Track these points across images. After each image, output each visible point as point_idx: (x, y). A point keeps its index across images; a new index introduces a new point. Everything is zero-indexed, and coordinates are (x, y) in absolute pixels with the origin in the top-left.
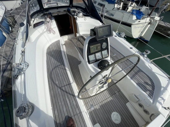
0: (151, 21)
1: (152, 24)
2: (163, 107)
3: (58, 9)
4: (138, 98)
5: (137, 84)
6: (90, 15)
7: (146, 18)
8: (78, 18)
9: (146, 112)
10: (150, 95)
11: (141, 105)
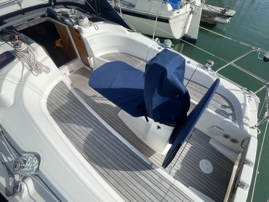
0: (192, 9)
1: (195, 13)
2: (250, 128)
3: (25, 14)
4: (221, 129)
5: (216, 111)
6: (100, 16)
7: (185, 6)
8: (83, 28)
9: (234, 141)
10: (234, 120)
11: (226, 136)
